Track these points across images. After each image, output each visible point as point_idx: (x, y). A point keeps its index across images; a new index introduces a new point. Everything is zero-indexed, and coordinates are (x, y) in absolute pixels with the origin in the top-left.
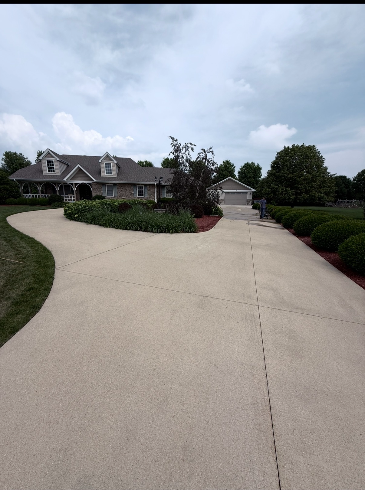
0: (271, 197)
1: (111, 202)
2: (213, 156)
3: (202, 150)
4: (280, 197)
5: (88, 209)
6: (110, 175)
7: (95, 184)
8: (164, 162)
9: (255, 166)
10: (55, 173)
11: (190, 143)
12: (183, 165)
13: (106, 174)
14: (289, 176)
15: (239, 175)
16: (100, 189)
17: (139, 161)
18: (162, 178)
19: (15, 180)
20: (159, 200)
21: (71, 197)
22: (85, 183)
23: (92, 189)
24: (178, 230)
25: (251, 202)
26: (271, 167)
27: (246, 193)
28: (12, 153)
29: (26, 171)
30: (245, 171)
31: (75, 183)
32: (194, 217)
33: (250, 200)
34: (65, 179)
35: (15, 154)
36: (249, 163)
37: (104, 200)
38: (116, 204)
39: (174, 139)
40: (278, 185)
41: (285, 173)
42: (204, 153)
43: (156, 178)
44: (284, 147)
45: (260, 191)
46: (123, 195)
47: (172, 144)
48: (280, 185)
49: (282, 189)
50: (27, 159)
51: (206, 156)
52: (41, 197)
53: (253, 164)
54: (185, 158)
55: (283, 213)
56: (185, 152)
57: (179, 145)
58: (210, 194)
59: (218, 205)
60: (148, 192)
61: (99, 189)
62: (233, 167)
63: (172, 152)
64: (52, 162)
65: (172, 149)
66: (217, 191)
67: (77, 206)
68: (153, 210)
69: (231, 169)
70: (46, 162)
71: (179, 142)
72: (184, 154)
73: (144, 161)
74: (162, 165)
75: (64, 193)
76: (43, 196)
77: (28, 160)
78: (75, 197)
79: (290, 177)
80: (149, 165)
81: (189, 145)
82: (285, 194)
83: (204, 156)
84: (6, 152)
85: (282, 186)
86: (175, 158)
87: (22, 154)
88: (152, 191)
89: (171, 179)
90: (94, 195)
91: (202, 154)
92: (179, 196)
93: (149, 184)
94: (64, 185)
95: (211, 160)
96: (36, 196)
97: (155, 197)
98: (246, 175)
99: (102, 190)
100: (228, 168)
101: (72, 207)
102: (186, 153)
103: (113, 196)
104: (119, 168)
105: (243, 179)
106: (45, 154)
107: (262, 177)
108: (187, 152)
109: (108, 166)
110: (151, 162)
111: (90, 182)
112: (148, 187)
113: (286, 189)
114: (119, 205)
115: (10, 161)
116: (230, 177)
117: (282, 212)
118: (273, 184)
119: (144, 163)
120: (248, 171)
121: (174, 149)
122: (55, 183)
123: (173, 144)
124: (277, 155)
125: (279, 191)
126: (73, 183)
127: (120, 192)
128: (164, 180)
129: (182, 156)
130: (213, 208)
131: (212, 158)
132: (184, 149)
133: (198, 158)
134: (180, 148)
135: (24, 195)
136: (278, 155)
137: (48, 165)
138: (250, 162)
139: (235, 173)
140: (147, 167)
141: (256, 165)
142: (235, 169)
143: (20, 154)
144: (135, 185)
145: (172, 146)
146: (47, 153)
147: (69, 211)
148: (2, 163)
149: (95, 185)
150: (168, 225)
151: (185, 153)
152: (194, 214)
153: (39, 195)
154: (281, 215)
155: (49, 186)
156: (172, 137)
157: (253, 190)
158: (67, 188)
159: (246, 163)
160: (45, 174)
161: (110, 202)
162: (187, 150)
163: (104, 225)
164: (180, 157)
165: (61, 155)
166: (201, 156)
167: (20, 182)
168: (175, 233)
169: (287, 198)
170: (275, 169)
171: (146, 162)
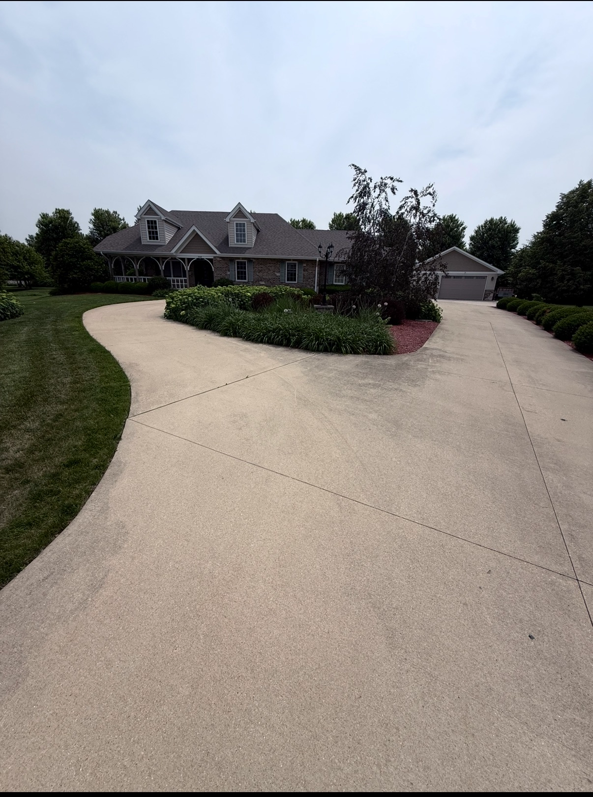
0: (536, 285)
1: (241, 291)
2: (434, 202)
3: (412, 190)
4: (557, 285)
5: (202, 302)
6: (243, 243)
7: (218, 259)
8: (333, 221)
9: (506, 226)
10: (159, 240)
11: (389, 177)
12: (372, 221)
13: (236, 242)
14: (583, 243)
15: (471, 244)
16: (226, 269)
17: (291, 221)
18: (332, 246)
19: (101, 252)
20: (323, 289)
21: (182, 281)
22: (203, 257)
23: (214, 268)
24: (357, 348)
25: (492, 295)
26: (545, 226)
27: (484, 277)
28: (103, 211)
29: (118, 238)
30: (485, 235)
31: (188, 259)
32: (388, 324)
33: (491, 291)
34: (173, 251)
35: (107, 212)
36: (495, 219)
37: (231, 287)
38: (249, 294)
39: (360, 169)
40: (554, 262)
41: (574, 238)
42: (414, 196)
43: (320, 247)
44: (580, 182)
45: (515, 273)
46: (263, 279)
47: (354, 180)
48: (559, 262)
49: (563, 270)
50: (124, 220)
51: (419, 203)
52: (138, 280)
53: (502, 221)
54: (377, 207)
55: (574, 321)
56: (379, 195)
57: (369, 181)
58: (419, 279)
59: (433, 300)
60: (304, 275)
61: (224, 269)
62: (461, 228)
63: (352, 197)
64: (155, 222)
65: (353, 191)
66: (434, 273)
67: (185, 297)
68: (313, 306)
69: (456, 231)
70: (145, 223)
71: (368, 175)
72: (376, 200)
73: (300, 221)
74: (331, 226)
75: (172, 275)
76: (141, 278)
77: (125, 222)
78: (188, 281)
79: (584, 245)
80: (308, 226)
81: (389, 181)
82: (568, 280)
83: (414, 202)
84: (95, 210)
85: (564, 264)
86: (357, 208)
87: (116, 213)
88: (310, 271)
89: (348, 250)
90: (217, 276)
91: (410, 199)
92: (361, 283)
93: (307, 260)
94: (172, 262)
95: (429, 211)
96: (131, 279)
97: (315, 283)
98: (485, 243)
99: (229, 270)
100: (452, 229)
101: (178, 299)
102: (381, 199)
103: (247, 281)
104: (258, 231)
105: (480, 250)
106: (145, 210)
107: (519, 247)
108: (383, 195)
109: (240, 228)
110: (312, 221)
111: (211, 256)
112: (305, 265)
113: (573, 270)
114: (253, 297)
115: (101, 224)
116: (455, 247)
117: (573, 319)
118: (544, 259)
119: (301, 224)
120: (491, 234)
121: (357, 190)
122: (158, 259)
123: (356, 181)
124: (560, 200)
125: (556, 274)
126: (184, 258)
127: (257, 273)
128: (335, 251)
129: (372, 205)
130: (423, 306)
131: (432, 206)
132: (377, 190)
133: (401, 208)
134: (369, 189)
135: (115, 278)
136: (562, 199)
137: (149, 228)
138: (496, 217)
139: (463, 240)
140: (304, 231)
141: (508, 222)
142: (466, 231)
143: (114, 212)
144: (282, 261)
145: (355, 185)
146: (148, 207)
147: (173, 306)
148: (90, 228)
149: (219, 261)
150: (338, 338)
151: (378, 198)
152: (389, 318)
153: (135, 277)
154: (571, 324)
155: (150, 264)
156: (356, 166)
157: (500, 272)
158: (175, 266)
159: (489, 219)
160: (144, 243)
161: (238, 290)
162: (382, 191)
163: (225, 334)
164: (368, 206)
165: (169, 211)
166: (409, 204)
167: (109, 256)
168: (351, 353)
169: (573, 288)
170: (551, 230)
171: (304, 221)
